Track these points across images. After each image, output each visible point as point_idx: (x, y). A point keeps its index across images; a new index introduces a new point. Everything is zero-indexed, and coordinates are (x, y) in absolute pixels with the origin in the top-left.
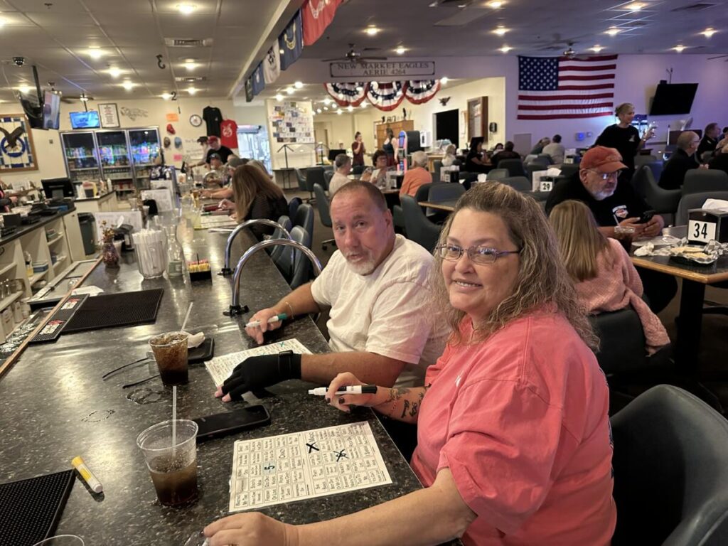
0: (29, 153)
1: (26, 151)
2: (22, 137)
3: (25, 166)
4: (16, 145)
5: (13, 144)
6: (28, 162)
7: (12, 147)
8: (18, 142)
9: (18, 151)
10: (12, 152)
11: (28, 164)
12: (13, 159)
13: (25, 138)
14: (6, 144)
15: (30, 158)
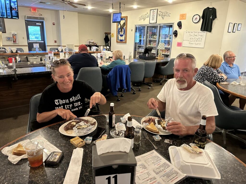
0: (125, 35)
1: (124, 34)
2: (124, 28)
3: (123, 41)
4: (122, 31)
5: (121, 31)
6: (124, 39)
7: (121, 32)
8: (123, 30)
9: (122, 34)
10: (121, 34)
11: (124, 40)
12: (121, 37)
13: (125, 28)
14: (120, 30)
15: (125, 37)
